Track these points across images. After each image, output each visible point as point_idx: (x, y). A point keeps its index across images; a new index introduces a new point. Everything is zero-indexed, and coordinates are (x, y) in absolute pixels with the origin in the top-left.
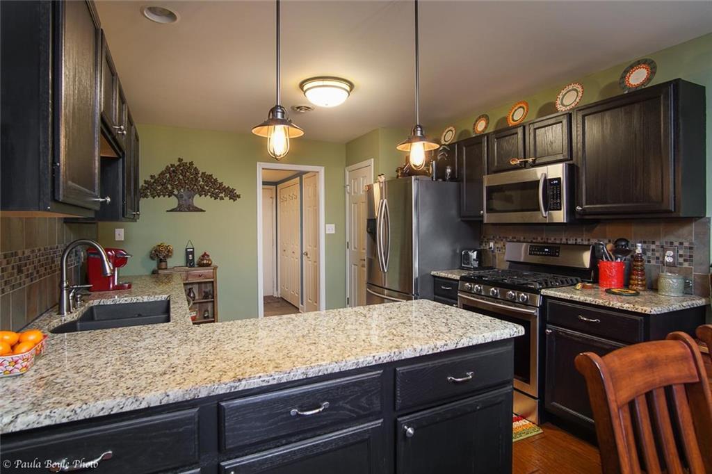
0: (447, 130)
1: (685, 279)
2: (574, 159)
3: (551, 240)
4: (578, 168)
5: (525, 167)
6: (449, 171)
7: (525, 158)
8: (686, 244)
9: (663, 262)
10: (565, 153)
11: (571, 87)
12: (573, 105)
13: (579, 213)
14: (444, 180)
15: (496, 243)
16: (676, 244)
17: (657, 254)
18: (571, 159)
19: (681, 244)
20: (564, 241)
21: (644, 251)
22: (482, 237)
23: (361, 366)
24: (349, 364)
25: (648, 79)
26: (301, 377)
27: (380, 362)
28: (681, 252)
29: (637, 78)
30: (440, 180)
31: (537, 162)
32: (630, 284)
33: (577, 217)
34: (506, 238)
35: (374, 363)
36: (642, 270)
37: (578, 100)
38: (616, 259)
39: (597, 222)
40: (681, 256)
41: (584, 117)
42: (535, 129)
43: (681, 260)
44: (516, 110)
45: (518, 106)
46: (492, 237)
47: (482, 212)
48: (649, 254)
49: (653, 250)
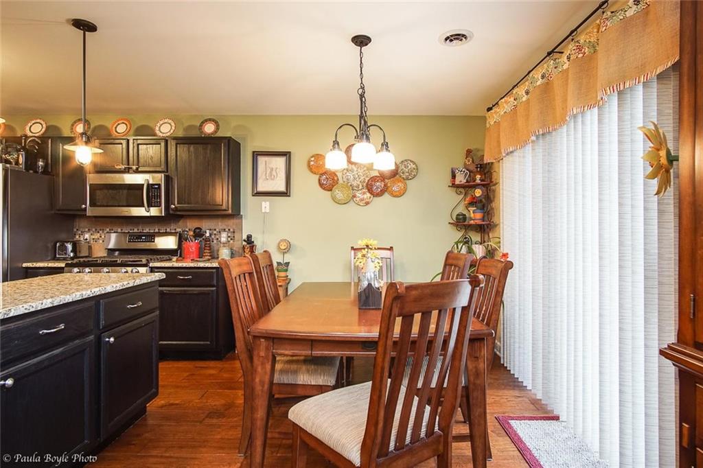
0: (33, 122)
1: (231, 249)
2: (169, 172)
3: (146, 230)
4: (172, 178)
5: (128, 172)
6: (41, 163)
7: (128, 165)
8: (231, 230)
9: (220, 241)
10: (163, 167)
11: (166, 121)
12: (169, 134)
13: (173, 210)
14: (36, 172)
15: (91, 234)
16: (227, 230)
17: (217, 237)
18: (167, 172)
19: (229, 230)
20: (157, 230)
21: (211, 235)
22: (75, 230)
23: (84, 297)
24: (78, 296)
25: (215, 132)
26: (49, 306)
27: (94, 295)
28: (229, 235)
29: (209, 128)
30: (31, 172)
31: (139, 170)
32: (203, 256)
33: (171, 212)
34: (103, 230)
35: (91, 295)
36: (209, 247)
37: (172, 131)
38: (195, 240)
39: (182, 217)
40: (229, 237)
41: (177, 144)
42: (138, 145)
43: (229, 239)
44: (119, 124)
45: (121, 122)
46: (87, 230)
47: (84, 206)
48: (213, 236)
49: (215, 234)
